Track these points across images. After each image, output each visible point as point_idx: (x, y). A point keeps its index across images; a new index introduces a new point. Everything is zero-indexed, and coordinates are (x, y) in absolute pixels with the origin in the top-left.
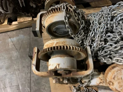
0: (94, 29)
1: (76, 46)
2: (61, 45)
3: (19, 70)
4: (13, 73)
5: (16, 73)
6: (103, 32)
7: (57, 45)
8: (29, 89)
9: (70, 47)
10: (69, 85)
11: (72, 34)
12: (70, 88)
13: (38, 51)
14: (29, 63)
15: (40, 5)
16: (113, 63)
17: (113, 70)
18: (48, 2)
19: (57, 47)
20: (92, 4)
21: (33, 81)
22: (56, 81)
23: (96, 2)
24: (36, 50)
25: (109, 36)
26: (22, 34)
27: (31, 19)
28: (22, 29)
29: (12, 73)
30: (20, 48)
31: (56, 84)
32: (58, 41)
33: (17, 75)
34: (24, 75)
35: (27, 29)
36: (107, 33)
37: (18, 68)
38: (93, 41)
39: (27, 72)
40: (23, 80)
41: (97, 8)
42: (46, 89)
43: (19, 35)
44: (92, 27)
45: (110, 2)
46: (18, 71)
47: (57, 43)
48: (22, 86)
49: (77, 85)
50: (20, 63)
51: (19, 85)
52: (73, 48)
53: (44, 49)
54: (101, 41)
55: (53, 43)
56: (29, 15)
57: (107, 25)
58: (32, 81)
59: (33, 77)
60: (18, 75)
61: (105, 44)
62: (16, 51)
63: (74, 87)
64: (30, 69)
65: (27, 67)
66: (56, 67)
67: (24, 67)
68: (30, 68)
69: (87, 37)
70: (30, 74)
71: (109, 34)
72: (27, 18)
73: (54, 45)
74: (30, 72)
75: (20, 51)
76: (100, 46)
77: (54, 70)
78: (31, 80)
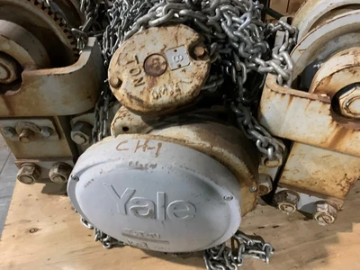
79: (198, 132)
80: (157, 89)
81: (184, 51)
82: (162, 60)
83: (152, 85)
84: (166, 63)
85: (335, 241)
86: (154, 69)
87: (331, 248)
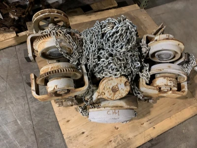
0: (87, 48)
1: (70, 68)
2: (55, 69)
3: (12, 103)
4: (6, 108)
5: (9, 107)
6: (95, 50)
7: (52, 70)
8: (29, 121)
9: (64, 70)
10: (74, 107)
11: (66, 56)
12: (76, 109)
13: (35, 77)
14: (24, 92)
15: (25, 17)
16: (104, 77)
17: (103, 83)
18: (36, 19)
19: (53, 71)
20: (94, 6)
21: (34, 112)
22: (59, 105)
23: (98, 3)
24: (32, 76)
25: (101, 53)
26: (5, 57)
27: (15, 35)
28: (4, 50)
29: (3, 108)
30: (7, 76)
31: (59, 108)
32: (53, 66)
33: (11, 109)
34: (20, 107)
35: (10, 48)
36: (99, 50)
37: (10, 101)
38: (88, 59)
39: (24, 103)
40: (20, 113)
41: (99, 13)
42: (51, 117)
43: (2, 59)
44: (85, 46)
45: (115, 2)
46: (12, 105)
47: (52, 68)
48: (20, 120)
49: (82, 105)
50: (11, 95)
51: (16, 120)
52: (66, 70)
53: (41, 74)
54: (94, 59)
55: (49, 68)
56: (11, 30)
57: (98, 43)
58: (32, 113)
59: (32, 107)
60: (13, 109)
61: (99, 61)
62: (3, 80)
63: (80, 107)
64: (26, 100)
65: (21, 98)
66: (54, 88)
67: (18, 98)
68: (26, 98)
69: (82, 56)
70: (27, 105)
71: (101, 51)
72: (9, 34)
73: (49, 70)
74: (28, 103)
75: (8, 80)
76: (94, 64)
77: (53, 92)
78: (30, 111)
79: (126, 102)
80: (116, 96)
81: (123, 84)
82: (117, 87)
83: (114, 95)
84: (118, 88)
85: (152, 107)
86: (115, 90)
87: (151, 109)
